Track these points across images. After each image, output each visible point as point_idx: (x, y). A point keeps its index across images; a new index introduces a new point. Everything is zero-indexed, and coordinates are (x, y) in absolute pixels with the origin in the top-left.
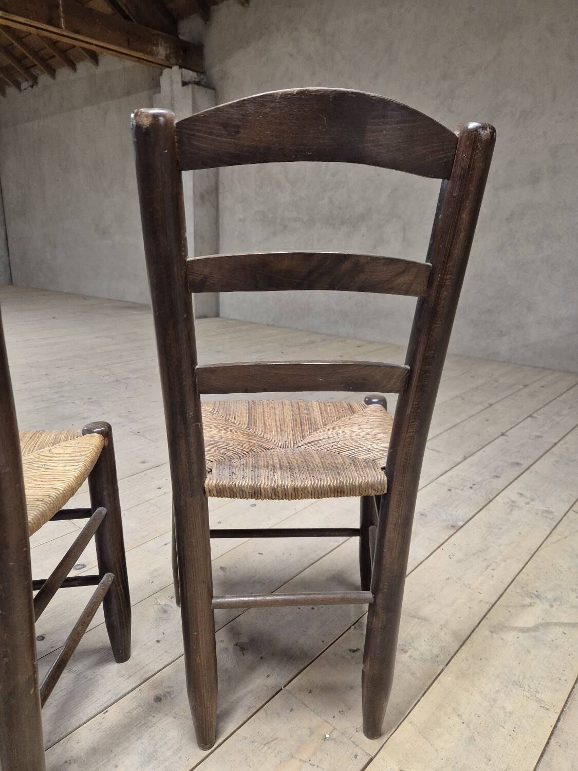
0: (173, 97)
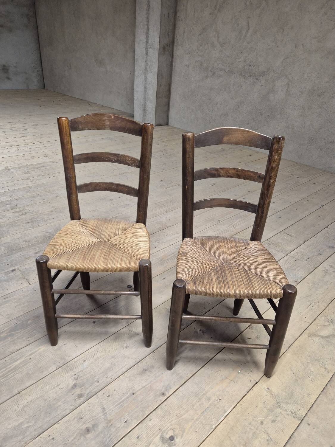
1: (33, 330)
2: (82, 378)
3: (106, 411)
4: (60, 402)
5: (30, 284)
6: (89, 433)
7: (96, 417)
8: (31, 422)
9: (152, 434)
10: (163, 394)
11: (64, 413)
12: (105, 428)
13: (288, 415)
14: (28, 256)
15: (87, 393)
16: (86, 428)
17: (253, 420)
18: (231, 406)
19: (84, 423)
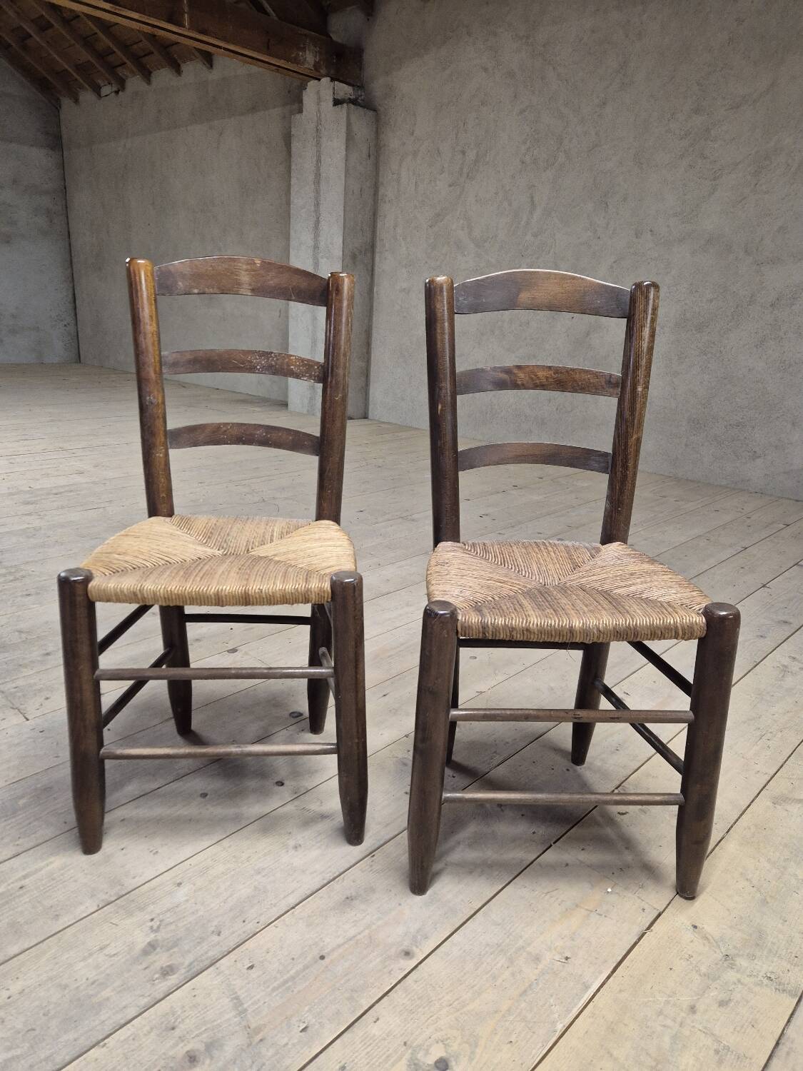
0: (319, 120)
1: (32, 819)
2: (173, 927)
3: (245, 1006)
4: (108, 990)
5: (28, 720)
6: (195, 1066)
7: (215, 1021)
8: (18, 1047)
9: (383, 1057)
10: (407, 954)
11: (119, 1016)
12: (242, 1049)
13: (760, 984)
14: (26, 661)
15: (187, 963)
16: (188, 1052)
17: (667, 1002)
18: (601, 972)
19: (181, 1039)
